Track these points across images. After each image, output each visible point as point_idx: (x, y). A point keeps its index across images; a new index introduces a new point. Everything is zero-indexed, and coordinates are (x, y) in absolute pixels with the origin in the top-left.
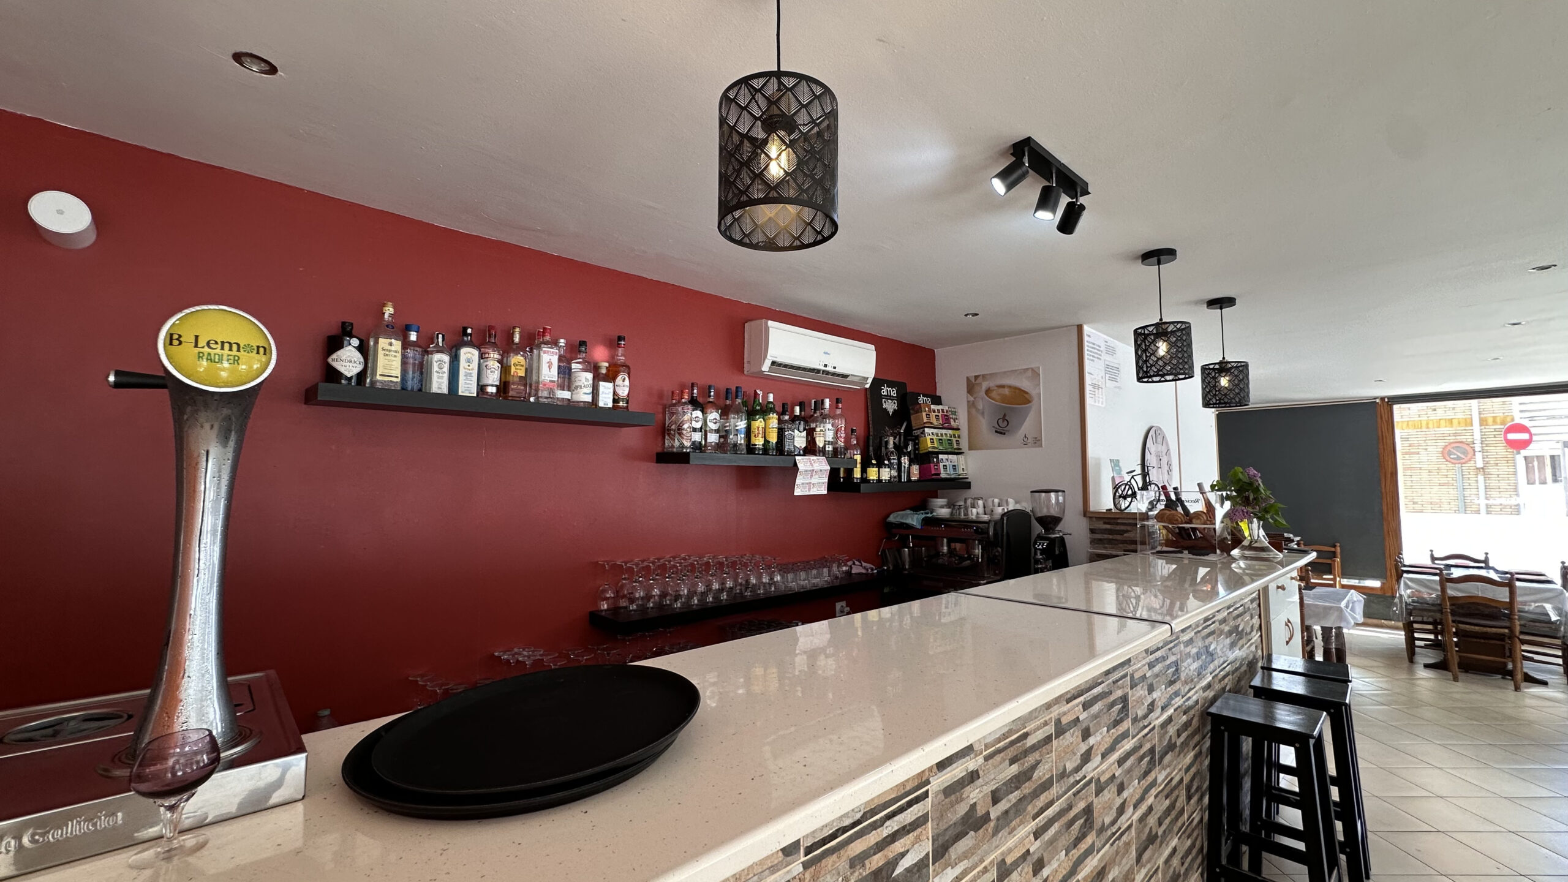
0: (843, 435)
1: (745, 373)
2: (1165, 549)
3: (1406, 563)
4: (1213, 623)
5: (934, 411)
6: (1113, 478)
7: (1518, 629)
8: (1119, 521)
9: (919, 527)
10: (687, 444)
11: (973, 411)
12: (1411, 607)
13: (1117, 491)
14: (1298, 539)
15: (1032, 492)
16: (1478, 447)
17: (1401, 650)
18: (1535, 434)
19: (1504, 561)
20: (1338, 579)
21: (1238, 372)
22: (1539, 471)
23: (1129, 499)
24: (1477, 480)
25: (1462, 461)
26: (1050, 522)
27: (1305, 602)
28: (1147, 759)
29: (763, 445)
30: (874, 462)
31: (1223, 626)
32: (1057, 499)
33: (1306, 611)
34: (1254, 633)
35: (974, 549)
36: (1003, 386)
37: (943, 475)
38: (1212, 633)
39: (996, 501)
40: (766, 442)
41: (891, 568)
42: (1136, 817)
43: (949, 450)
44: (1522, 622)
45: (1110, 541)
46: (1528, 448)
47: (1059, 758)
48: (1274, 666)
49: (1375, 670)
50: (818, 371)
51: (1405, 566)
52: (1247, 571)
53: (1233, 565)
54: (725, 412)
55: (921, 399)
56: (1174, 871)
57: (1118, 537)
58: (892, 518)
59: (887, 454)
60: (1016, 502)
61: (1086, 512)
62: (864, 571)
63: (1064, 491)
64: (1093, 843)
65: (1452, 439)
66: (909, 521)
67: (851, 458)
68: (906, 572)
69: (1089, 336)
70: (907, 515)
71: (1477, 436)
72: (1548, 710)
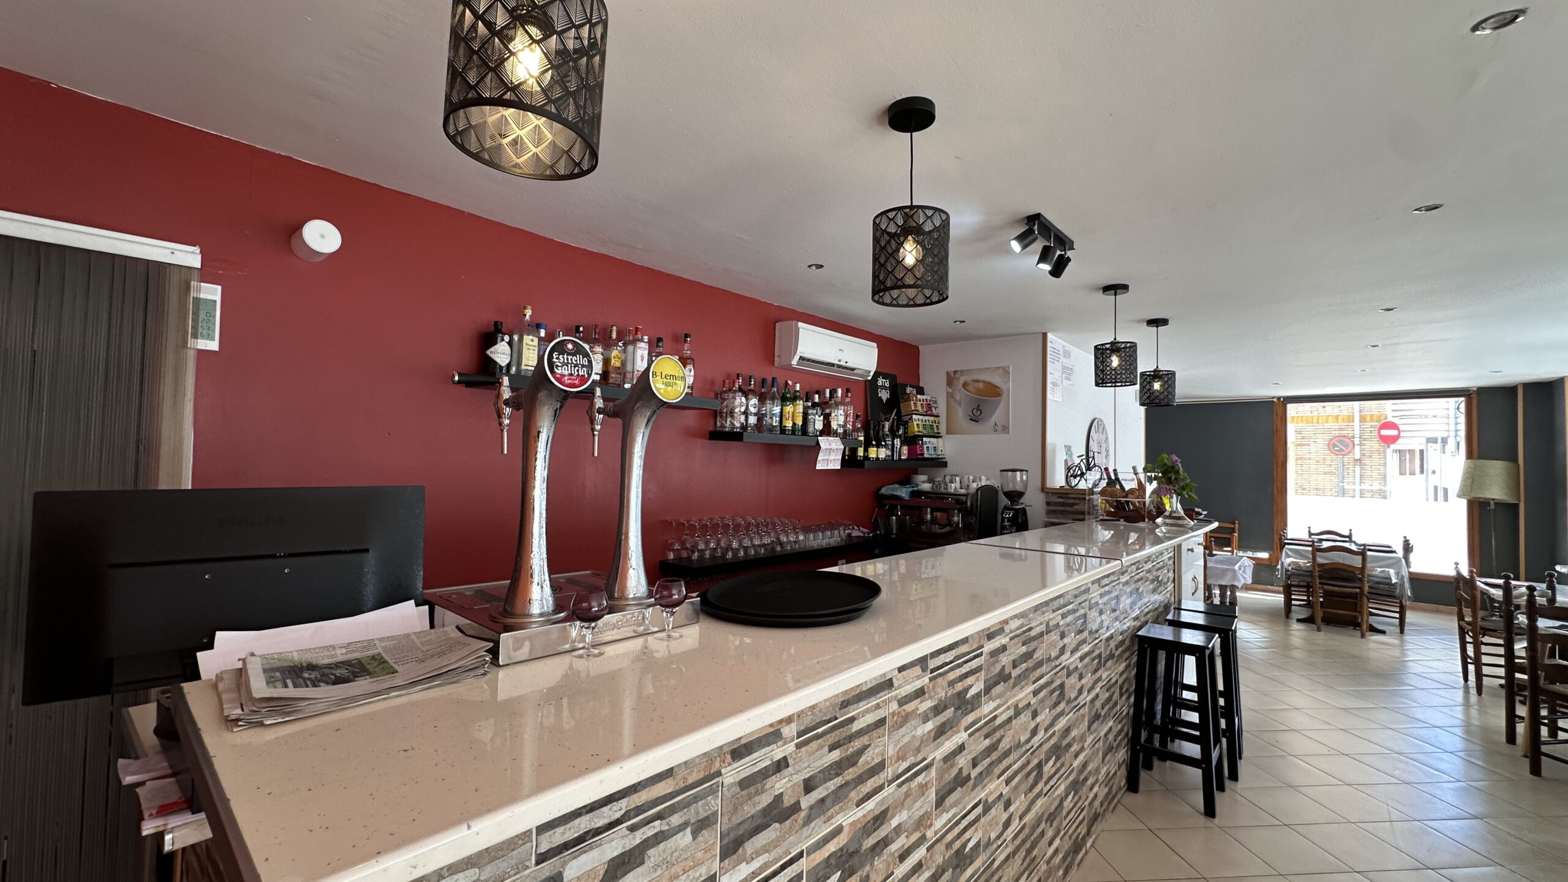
0: (852, 420)
1: (776, 365)
2: (1106, 518)
3: (1288, 537)
4: (1142, 571)
5: (920, 401)
6: (1066, 461)
7: (1366, 589)
8: (1070, 496)
9: (907, 498)
10: (738, 425)
11: (951, 401)
12: (1290, 573)
13: (1069, 471)
14: (1205, 513)
15: (1001, 471)
16: (1357, 441)
17: (1281, 609)
18: (1403, 431)
19: (1361, 538)
20: (1235, 551)
21: (1168, 378)
22: (1410, 463)
23: (1078, 478)
24: (1354, 470)
25: (1343, 453)
26: (1015, 496)
27: (1208, 565)
28: (1096, 661)
29: (792, 427)
30: (874, 443)
31: (1148, 575)
32: (1022, 477)
33: (1208, 572)
34: (1169, 583)
35: (954, 517)
36: (978, 381)
37: (926, 456)
38: (1141, 579)
39: (971, 478)
40: (794, 424)
41: (883, 532)
42: (1089, 699)
43: (931, 434)
44: (1370, 584)
45: (1062, 512)
46: (1397, 443)
47: (1048, 649)
48: (1183, 607)
49: (1260, 624)
50: (833, 365)
51: (1287, 539)
52: (1167, 535)
53: (1157, 530)
54: (762, 399)
55: (909, 390)
56: (1110, 744)
57: (1069, 509)
58: (884, 491)
59: (883, 436)
60: (987, 480)
61: (1043, 488)
62: (862, 535)
63: (1027, 471)
64: (1064, 709)
65: (1337, 433)
66: (898, 493)
67: (856, 439)
68: (894, 536)
69: (1051, 342)
70: (897, 489)
71: (1357, 433)
72: (1383, 651)
